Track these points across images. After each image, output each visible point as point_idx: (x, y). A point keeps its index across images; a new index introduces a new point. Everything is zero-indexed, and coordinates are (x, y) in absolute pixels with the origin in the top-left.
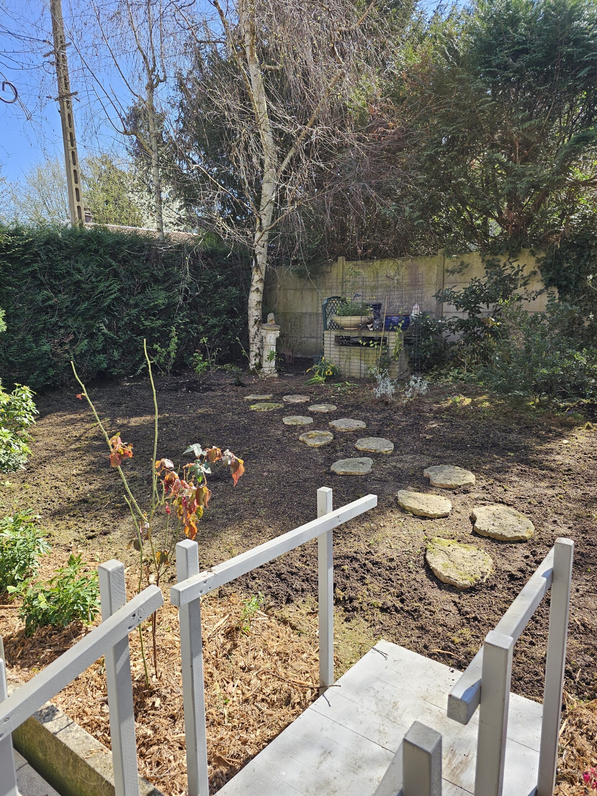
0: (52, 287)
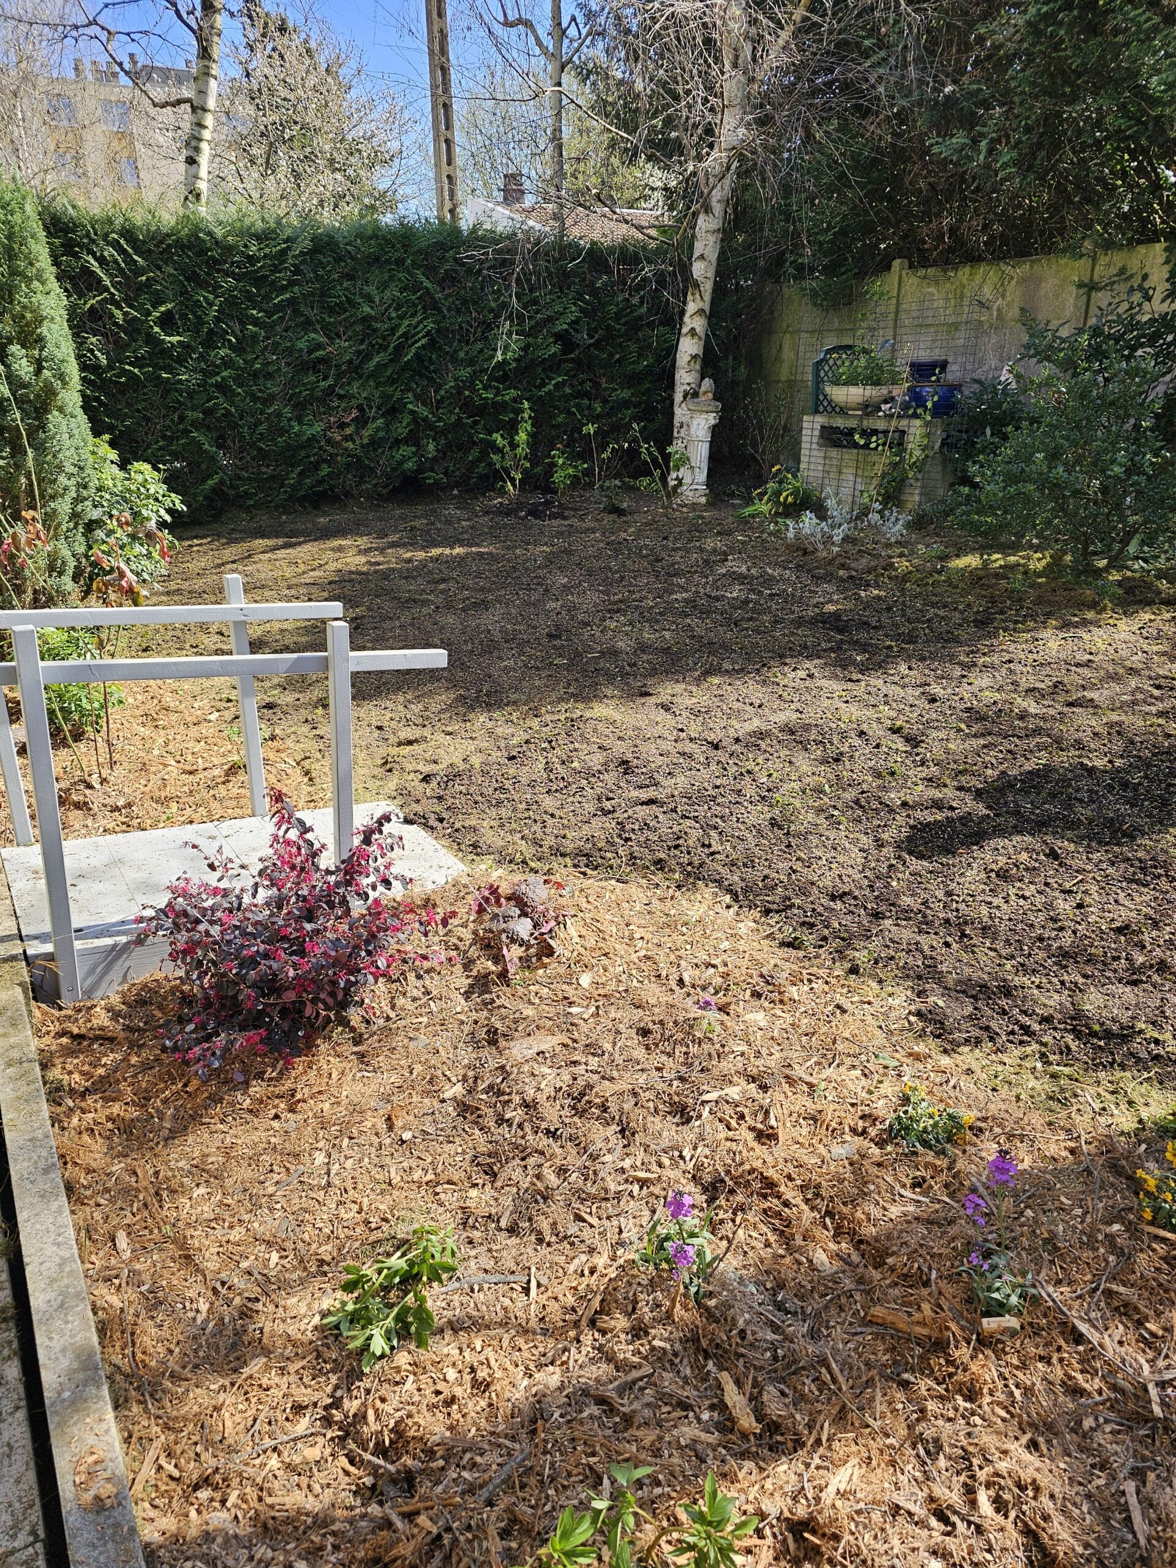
0: (326, 329)
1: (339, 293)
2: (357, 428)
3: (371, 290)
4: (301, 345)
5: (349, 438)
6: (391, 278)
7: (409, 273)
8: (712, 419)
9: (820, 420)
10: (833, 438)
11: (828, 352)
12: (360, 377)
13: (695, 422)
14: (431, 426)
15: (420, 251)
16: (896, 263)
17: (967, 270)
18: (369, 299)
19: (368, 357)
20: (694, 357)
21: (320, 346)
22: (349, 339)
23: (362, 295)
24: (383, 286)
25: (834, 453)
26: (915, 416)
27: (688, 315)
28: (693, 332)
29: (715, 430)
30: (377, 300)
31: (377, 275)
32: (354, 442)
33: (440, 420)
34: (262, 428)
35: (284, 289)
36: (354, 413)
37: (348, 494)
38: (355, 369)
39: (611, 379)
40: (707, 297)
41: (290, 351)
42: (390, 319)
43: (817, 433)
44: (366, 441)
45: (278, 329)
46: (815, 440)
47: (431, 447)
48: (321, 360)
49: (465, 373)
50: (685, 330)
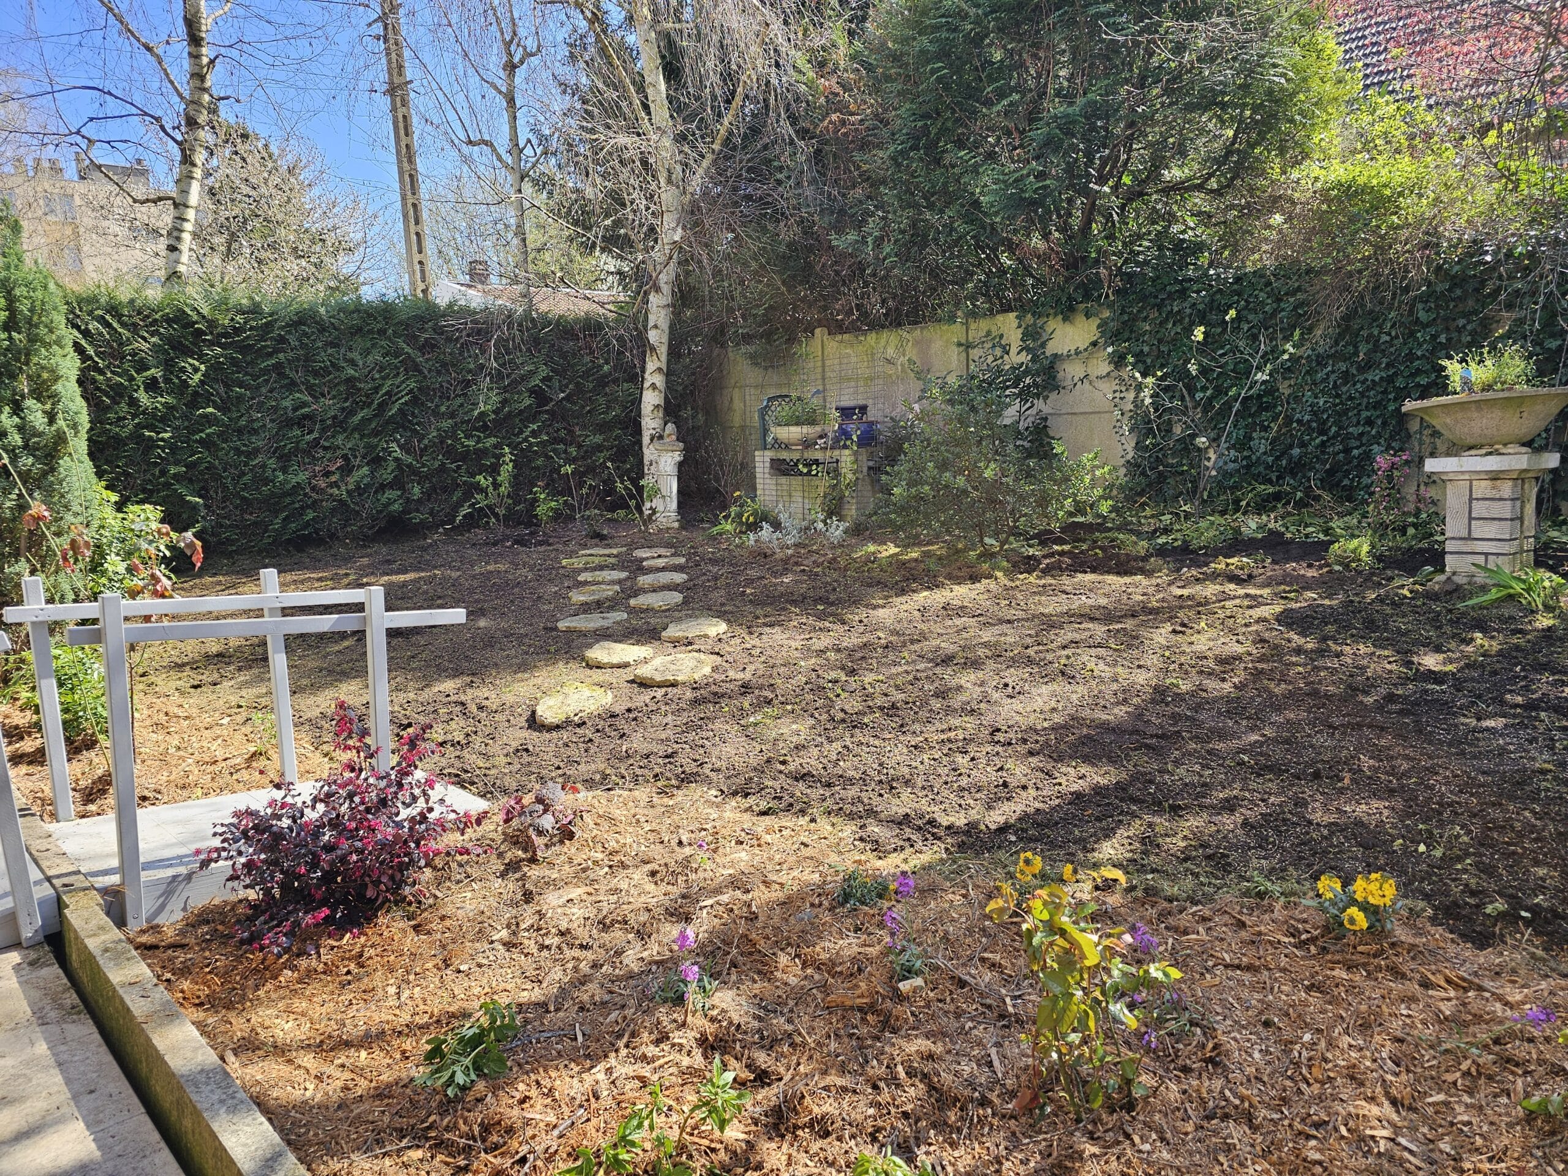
0: (310, 389)
1: (323, 358)
2: (342, 476)
3: (355, 355)
4: (287, 403)
5: (335, 485)
6: (374, 346)
7: (390, 340)
8: (677, 457)
9: (769, 454)
10: (781, 468)
11: (769, 399)
12: (345, 431)
13: (663, 460)
14: (414, 472)
15: (400, 323)
16: (818, 331)
17: (874, 335)
18: (353, 363)
19: (352, 413)
20: (657, 407)
21: (304, 404)
22: (334, 397)
23: (346, 360)
24: (366, 352)
25: (783, 480)
26: (845, 447)
27: (648, 372)
28: (653, 386)
29: (680, 465)
30: (361, 363)
31: (359, 343)
32: (339, 488)
33: (424, 465)
34: (246, 479)
35: (270, 355)
36: (340, 463)
37: (333, 536)
38: (340, 424)
39: (584, 427)
40: (664, 358)
41: (275, 409)
42: (373, 379)
43: (768, 465)
44: (351, 487)
45: (264, 390)
46: (767, 470)
47: (416, 490)
48: (305, 417)
49: (447, 424)
50: (646, 385)
